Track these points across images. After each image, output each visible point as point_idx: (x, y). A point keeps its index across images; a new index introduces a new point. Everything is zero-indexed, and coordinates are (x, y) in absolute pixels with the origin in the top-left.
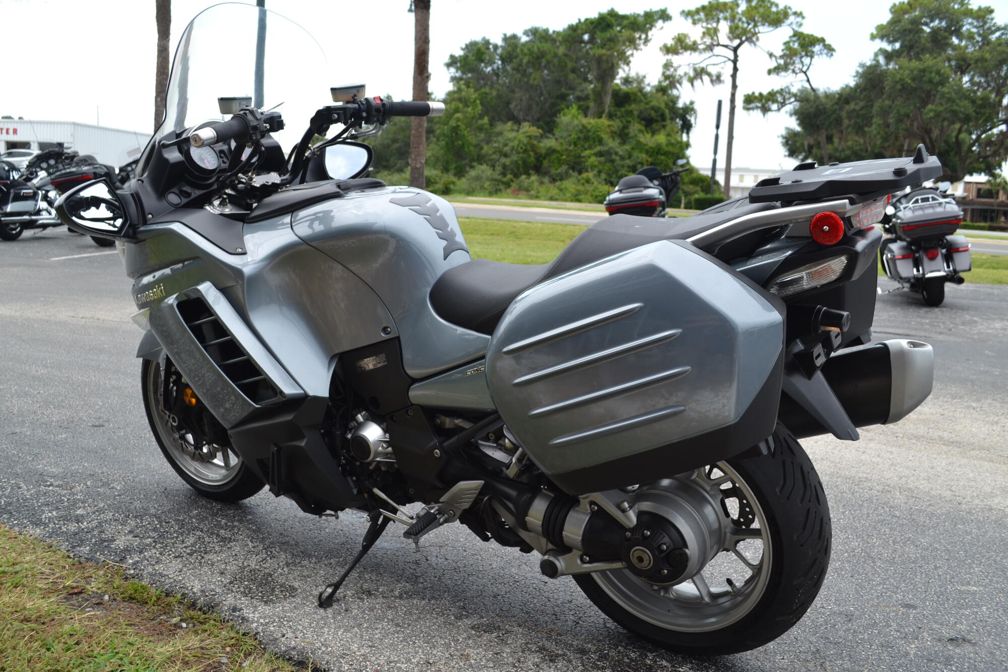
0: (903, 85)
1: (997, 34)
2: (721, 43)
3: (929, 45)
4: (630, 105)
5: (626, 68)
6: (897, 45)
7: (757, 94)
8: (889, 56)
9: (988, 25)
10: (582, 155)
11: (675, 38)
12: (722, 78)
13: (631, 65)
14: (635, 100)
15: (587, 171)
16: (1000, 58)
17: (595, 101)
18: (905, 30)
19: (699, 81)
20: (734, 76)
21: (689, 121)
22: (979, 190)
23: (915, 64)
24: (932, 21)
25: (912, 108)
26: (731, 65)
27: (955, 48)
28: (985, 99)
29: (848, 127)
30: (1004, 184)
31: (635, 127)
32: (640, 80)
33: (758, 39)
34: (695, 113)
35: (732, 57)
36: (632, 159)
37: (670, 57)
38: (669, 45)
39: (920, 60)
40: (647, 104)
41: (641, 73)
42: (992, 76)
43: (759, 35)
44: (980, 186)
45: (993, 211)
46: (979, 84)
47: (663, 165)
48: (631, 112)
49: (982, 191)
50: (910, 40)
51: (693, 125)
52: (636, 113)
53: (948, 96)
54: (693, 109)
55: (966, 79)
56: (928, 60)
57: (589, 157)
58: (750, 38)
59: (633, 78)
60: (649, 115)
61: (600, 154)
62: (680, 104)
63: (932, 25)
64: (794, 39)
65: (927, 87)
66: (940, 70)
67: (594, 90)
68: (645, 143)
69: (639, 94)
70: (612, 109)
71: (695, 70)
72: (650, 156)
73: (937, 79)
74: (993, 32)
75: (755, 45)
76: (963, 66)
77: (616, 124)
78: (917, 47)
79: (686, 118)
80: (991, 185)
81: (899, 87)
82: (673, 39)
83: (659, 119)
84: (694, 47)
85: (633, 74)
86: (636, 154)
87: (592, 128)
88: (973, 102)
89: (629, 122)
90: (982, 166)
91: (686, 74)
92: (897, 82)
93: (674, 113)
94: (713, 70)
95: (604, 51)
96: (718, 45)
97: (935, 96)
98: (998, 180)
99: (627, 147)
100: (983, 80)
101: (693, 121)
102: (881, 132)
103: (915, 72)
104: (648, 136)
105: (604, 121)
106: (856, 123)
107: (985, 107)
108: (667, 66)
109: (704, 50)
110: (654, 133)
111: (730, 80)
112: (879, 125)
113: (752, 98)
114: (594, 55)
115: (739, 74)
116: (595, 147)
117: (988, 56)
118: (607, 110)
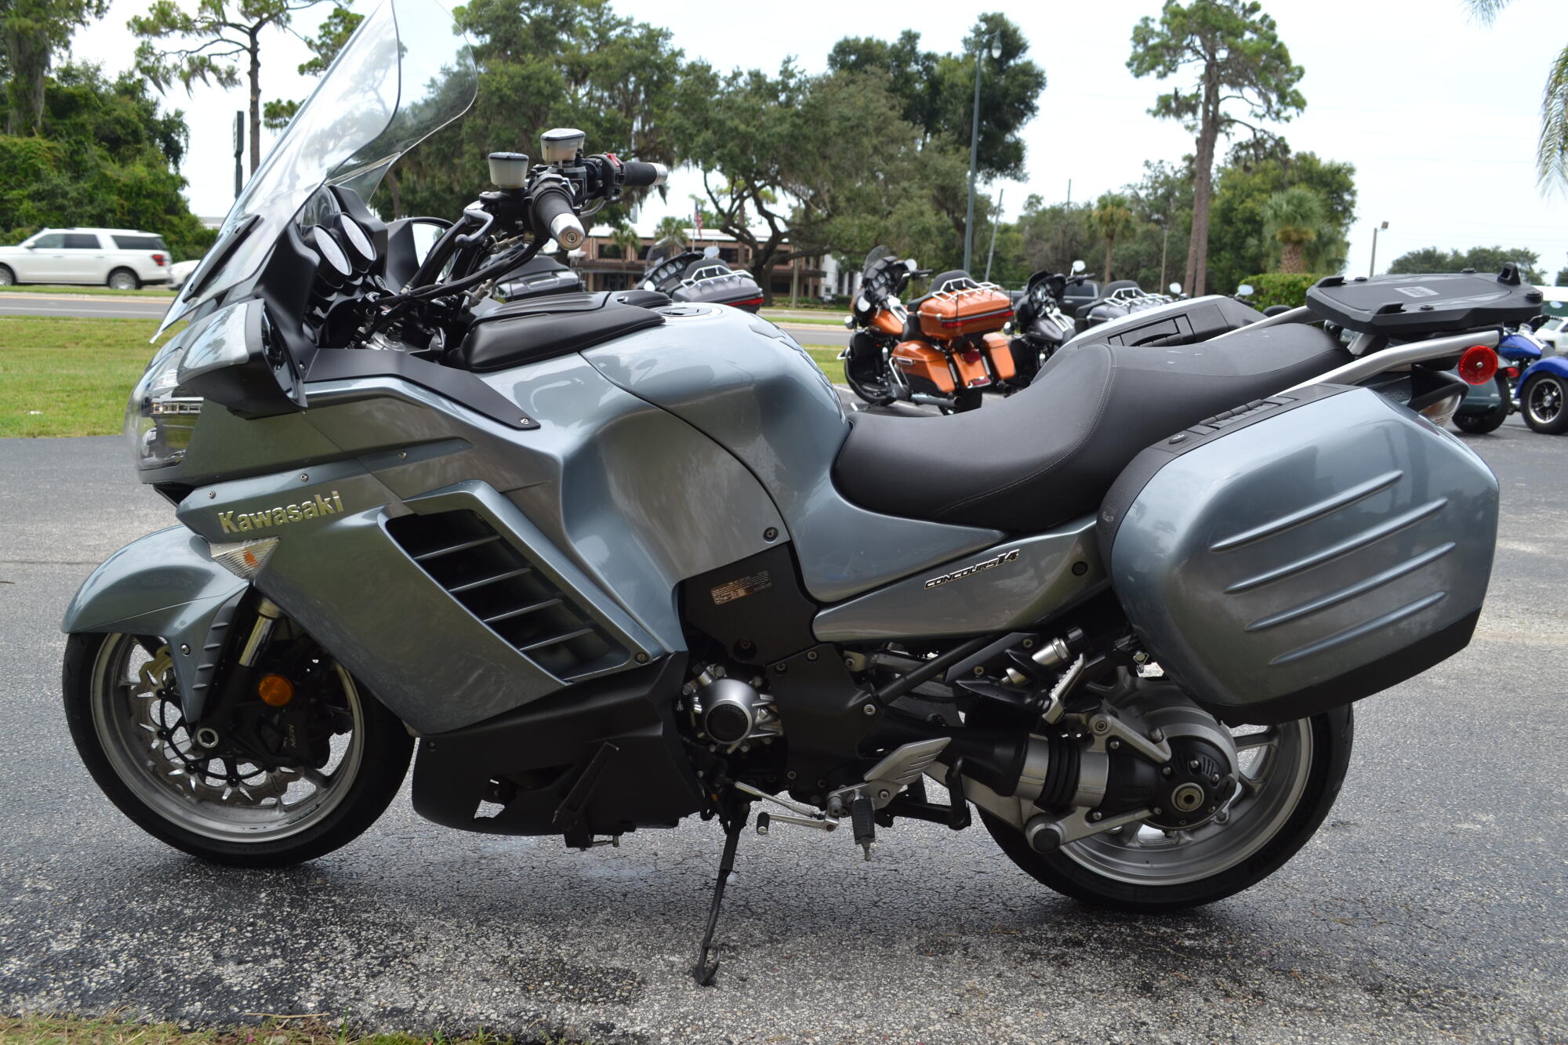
0: (501, 98)
1: (619, 30)
2: (229, 21)
3: (531, 41)
4: (78, 114)
5: (65, 54)
6: (487, 38)
7: (284, 103)
8: (479, 54)
9: (605, 18)
10: (6, 198)
11: (154, 7)
12: (237, 77)
13: (72, 47)
14: (86, 106)
15: (19, 225)
16: (628, 65)
17: (19, 107)
18: (498, 17)
19: (199, 79)
20: (253, 74)
21: (177, 142)
22: (601, 247)
23: (514, 68)
24: (533, 6)
25: (517, 131)
26: (246, 57)
27: (564, 47)
28: (612, 120)
29: (428, 156)
30: (632, 238)
31: (94, 152)
32: (91, 73)
33: (288, 19)
34: (185, 130)
35: (248, 45)
36: (96, 204)
37: (145, 38)
38: (143, 19)
39: (521, 62)
40: (107, 113)
41: (93, 62)
42: (619, 89)
43: (288, 12)
44: (602, 242)
45: (621, 275)
46: (601, 100)
47: (149, 215)
48: (83, 125)
49: (605, 250)
50: (506, 31)
51: (184, 149)
52: (90, 128)
53: (565, 115)
54: (181, 124)
55: (582, 92)
56: (532, 63)
57: (21, 201)
58: (276, 15)
59: (78, 70)
60: (113, 132)
61: (36, 197)
62: (160, 116)
63: (533, 13)
64: (336, 21)
65: (535, 100)
66: (551, 77)
67: (13, 87)
68: (115, 177)
69: (93, 95)
70: (48, 121)
71: (191, 61)
72: (127, 199)
73: (547, 90)
74: (613, 28)
75: (284, 27)
76: (579, 73)
77: (62, 146)
78: (515, 43)
79: (172, 138)
80: (617, 239)
81: (496, 100)
82: (151, 10)
83: (130, 138)
84: (187, 26)
85: (77, 63)
86: (100, 195)
87: (19, 152)
88: (598, 124)
89: (81, 143)
90: (606, 214)
91: (175, 67)
92: (493, 93)
93: (151, 130)
94: (222, 64)
95: (28, 22)
96: (225, 24)
97: (547, 115)
98: (626, 233)
99: (85, 185)
100: (606, 94)
101: (182, 143)
102: (479, 166)
103: (517, 80)
104: (117, 166)
105: (39, 141)
106: (439, 149)
107: (613, 132)
108: (143, 52)
109: (205, 29)
110: (124, 161)
111: (246, 81)
112: (474, 155)
113: (278, 109)
114: (12, 27)
115: (261, 70)
116: (30, 185)
117: (612, 61)
118: (40, 123)
